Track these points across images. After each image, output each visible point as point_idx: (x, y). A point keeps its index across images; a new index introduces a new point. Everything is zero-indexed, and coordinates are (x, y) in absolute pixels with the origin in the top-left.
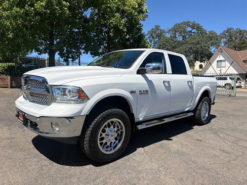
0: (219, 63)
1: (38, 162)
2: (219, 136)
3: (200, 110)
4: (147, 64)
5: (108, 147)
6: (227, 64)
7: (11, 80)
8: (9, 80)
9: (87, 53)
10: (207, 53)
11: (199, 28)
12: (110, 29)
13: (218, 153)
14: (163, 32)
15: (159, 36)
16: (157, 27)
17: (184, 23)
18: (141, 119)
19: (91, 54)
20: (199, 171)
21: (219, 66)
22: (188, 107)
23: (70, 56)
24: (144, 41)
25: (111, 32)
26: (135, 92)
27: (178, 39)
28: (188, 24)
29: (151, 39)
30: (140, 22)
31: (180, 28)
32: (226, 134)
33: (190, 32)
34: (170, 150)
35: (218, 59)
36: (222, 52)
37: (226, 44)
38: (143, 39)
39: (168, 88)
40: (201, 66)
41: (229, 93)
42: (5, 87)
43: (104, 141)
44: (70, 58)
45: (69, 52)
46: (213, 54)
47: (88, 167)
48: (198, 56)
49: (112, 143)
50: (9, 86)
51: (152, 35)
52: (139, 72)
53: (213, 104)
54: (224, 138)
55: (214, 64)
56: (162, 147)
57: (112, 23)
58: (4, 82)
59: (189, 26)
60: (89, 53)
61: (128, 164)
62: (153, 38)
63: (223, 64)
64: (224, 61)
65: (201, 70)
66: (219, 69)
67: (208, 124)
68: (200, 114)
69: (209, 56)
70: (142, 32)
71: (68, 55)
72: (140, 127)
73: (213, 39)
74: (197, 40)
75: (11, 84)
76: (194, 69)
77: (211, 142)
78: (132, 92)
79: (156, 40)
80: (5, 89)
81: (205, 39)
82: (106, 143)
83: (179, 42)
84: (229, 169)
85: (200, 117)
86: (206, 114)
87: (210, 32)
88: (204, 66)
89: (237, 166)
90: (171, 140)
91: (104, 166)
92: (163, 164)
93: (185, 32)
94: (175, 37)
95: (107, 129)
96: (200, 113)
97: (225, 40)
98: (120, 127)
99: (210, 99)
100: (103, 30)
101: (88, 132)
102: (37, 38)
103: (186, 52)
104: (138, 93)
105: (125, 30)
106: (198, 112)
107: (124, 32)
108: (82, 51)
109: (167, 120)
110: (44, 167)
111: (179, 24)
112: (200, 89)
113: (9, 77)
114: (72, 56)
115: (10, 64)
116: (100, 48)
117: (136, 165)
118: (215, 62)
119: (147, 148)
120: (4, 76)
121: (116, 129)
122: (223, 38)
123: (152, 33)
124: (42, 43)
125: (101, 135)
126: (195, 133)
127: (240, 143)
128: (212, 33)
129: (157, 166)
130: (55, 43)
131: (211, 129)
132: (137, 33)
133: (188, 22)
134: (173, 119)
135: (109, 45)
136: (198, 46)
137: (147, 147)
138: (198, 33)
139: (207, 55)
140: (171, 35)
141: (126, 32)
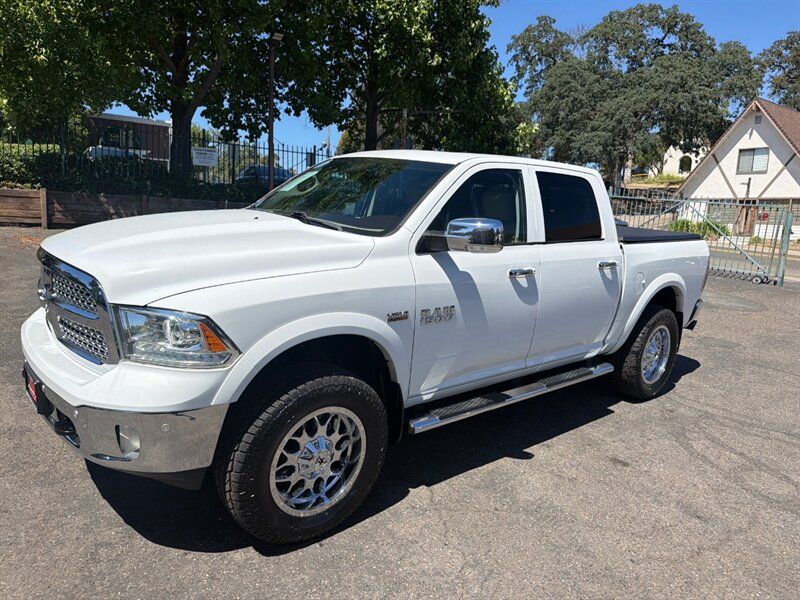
0: (746, 158)
1: (86, 529)
2: (688, 448)
3: (639, 354)
4: (454, 223)
5: (307, 493)
6: (774, 163)
7: (49, 203)
8: (43, 202)
9: (297, 114)
10: (709, 121)
11: (689, 30)
12: (376, 35)
13: (667, 515)
14: (563, 40)
15: (550, 54)
16: (545, 23)
17: (641, 12)
18: (425, 398)
19: (314, 116)
20: (589, 587)
21: (745, 167)
22: (596, 346)
23: (243, 120)
24: (493, 78)
25: (379, 46)
26: (405, 317)
27: (615, 68)
28: (651, 14)
29: (521, 64)
30: (483, 10)
31: (625, 26)
32: (713, 440)
33: (659, 42)
34: (515, 501)
35: (745, 142)
36: (758, 119)
37: (778, 87)
38: (489, 68)
39: (529, 293)
40: (685, 164)
41: (760, 273)
42: (30, 225)
43: (294, 479)
44: (244, 128)
45: (238, 108)
46: (730, 124)
47: (239, 555)
48: (677, 131)
49: (320, 480)
50: (44, 221)
51: (524, 50)
52: (423, 247)
53: (691, 326)
54: (705, 459)
55: (730, 161)
56: (490, 485)
57: (383, 11)
58: (27, 209)
59: (655, 21)
60: (305, 114)
61: (368, 549)
62: (529, 60)
63: (759, 161)
64: (765, 151)
65: (685, 175)
66: (745, 178)
67: (663, 398)
68: (638, 368)
69: (717, 131)
70: (488, 45)
71: (237, 117)
72: (420, 425)
73: (736, 70)
74: (678, 73)
75: (50, 216)
76: (660, 171)
77: (659, 470)
78: (394, 319)
79: (539, 68)
80: (31, 230)
81: (706, 70)
82: (301, 483)
83: (616, 77)
84: (689, 583)
85: (639, 376)
86: (659, 363)
87: (727, 46)
88: (694, 165)
89: (720, 572)
90: (529, 456)
91: (292, 555)
92: (480, 555)
93: (639, 41)
94: (606, 60)
95: (304, 440)
96: (639, 362)
97: (778, 73)
98: (350, 430)
99: (680, 316)
100: (352, 36)
101: (238, 456)
102: (129, 61)
103: (636, 114)
104: (419, 317)
105: (429, 37)
106: (630, 360)
107: (423, 45)
108: (282, 106)
109: (516, 395)
110: (102, 551)
111: (622, 15)
112: (644, 286)
113: (43, 193)
114: (249, 120)
115: (44, 147)
116: (345, 95)
117: (392, 553)
118: (734, 154)
119: (441, 488)
120: (26, 189)
121: (336, 437)
122: (773, 65)
123: (524, 45)
124: (148, 79)
125: (283, 459)
126: (611, 434)
127: (753, 480)
128: (734, 49)
129: (458, 561)
130: (191, 79)
131: (669, 417)
132: (468, 49)
133: (653, 8)
134: (539, 389)
135: (372, 87)
136: (680, 96)
137: (443, 484)
138: (683, 48)
139: (708, 127)
140: (589, 54)
141: (431, 45)
